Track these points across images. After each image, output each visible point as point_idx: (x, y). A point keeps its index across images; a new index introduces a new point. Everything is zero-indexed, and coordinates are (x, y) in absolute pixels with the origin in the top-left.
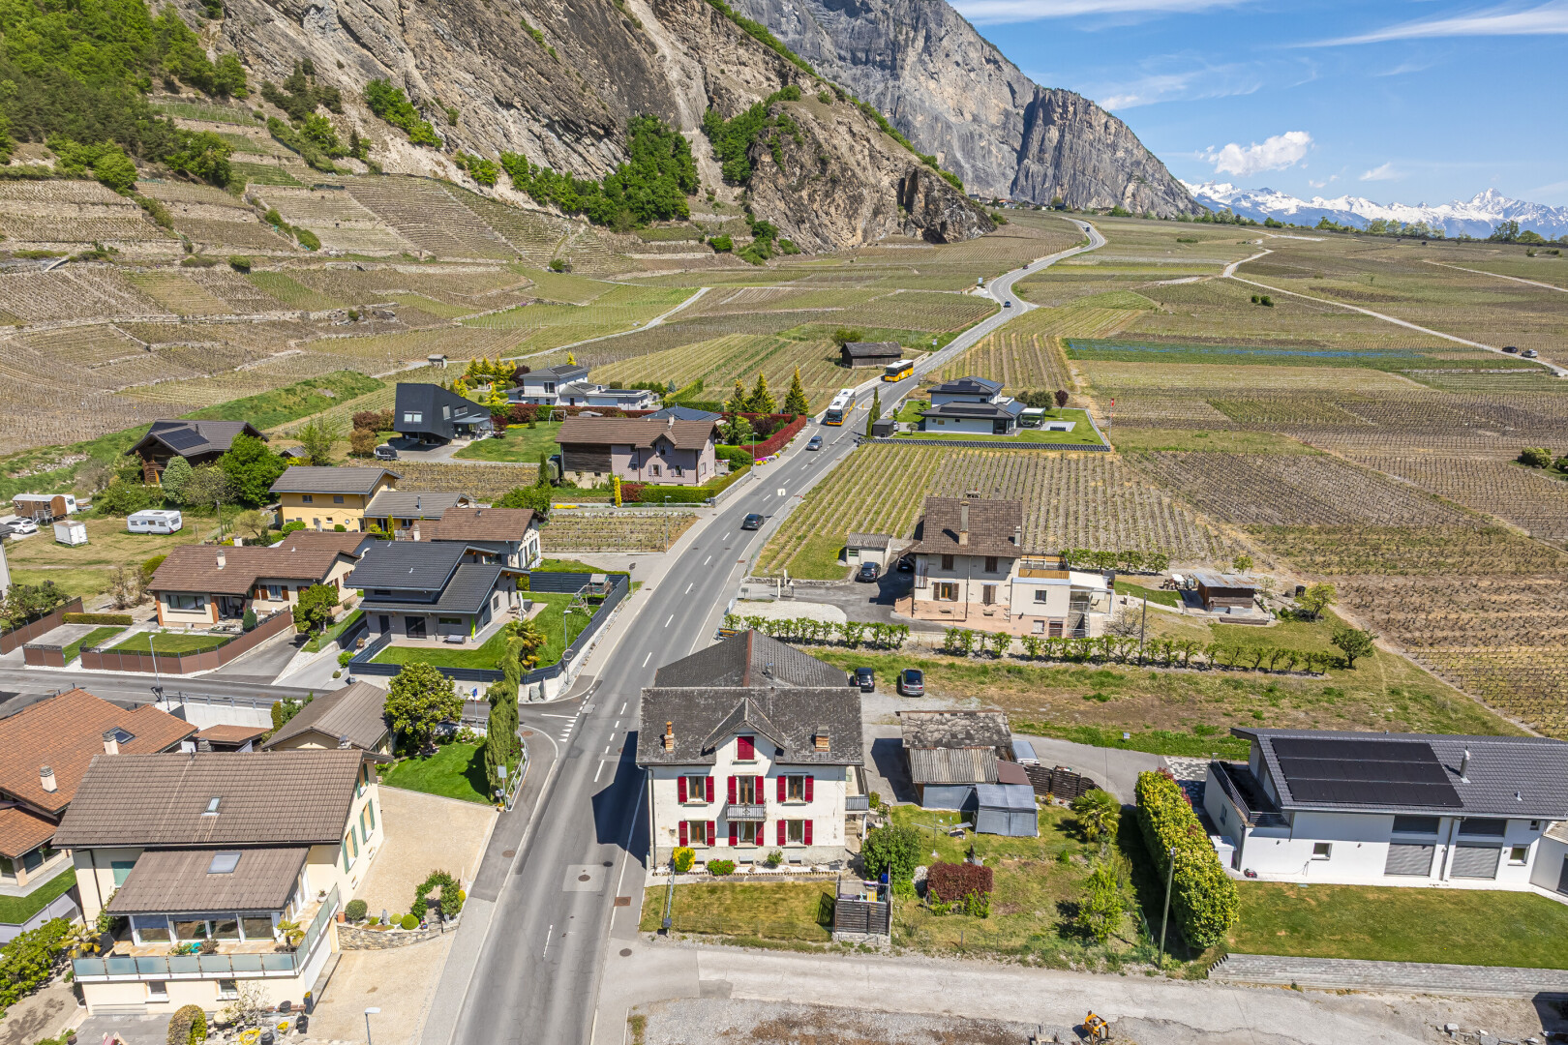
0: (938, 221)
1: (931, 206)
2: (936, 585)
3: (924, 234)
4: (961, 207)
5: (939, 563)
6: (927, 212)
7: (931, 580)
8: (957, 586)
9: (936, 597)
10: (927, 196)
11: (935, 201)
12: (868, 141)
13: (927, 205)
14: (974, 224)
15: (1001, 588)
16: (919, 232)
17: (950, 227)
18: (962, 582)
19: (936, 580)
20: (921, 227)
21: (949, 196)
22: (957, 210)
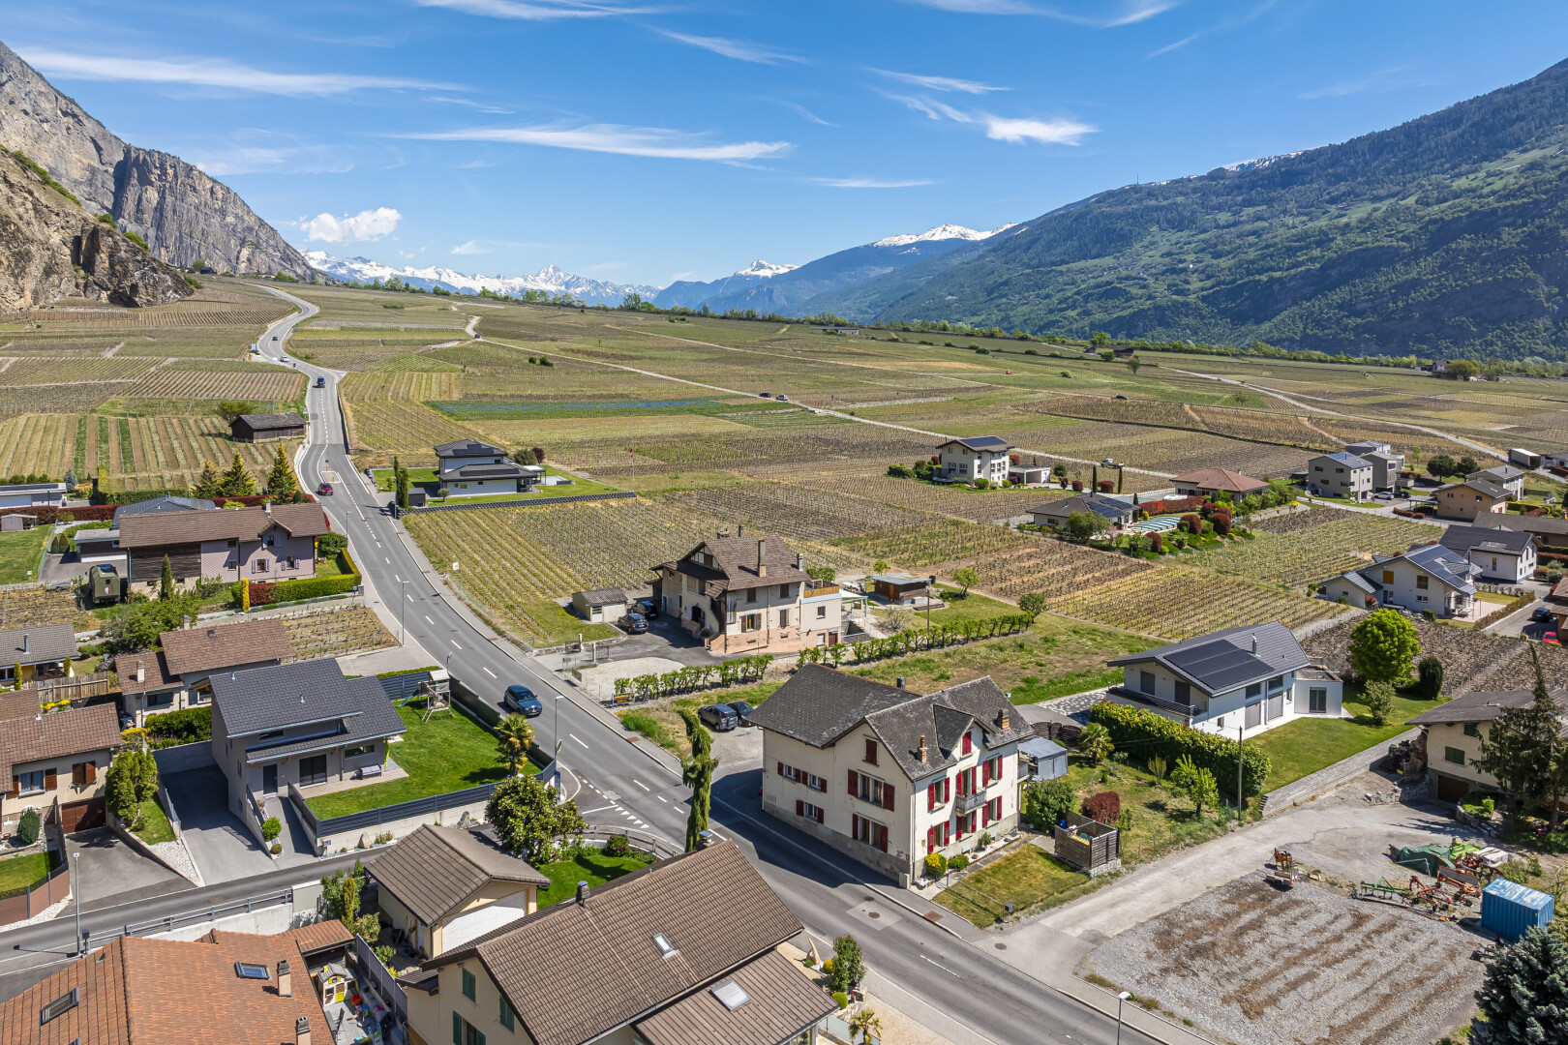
0: (127, 283)
1: (118, 267)
2: (743, 618)
3: (110, 298)
4: (154, 270)
5: (745, 598)
6: (113, 273)
7: (739, 614)
8: (759, 615)
9: (743, 630)
10: (111, 256)
11: (122, 262)
12: (31, 193)
13: (112, 266)
14: (169, 287)
15: (792, 609)
16: (104, 295)
17: (142, 290)
18: (763, 611)
19: (742, 614)
20: (107, 289)
21: (139, 258)
22: (150, 273)
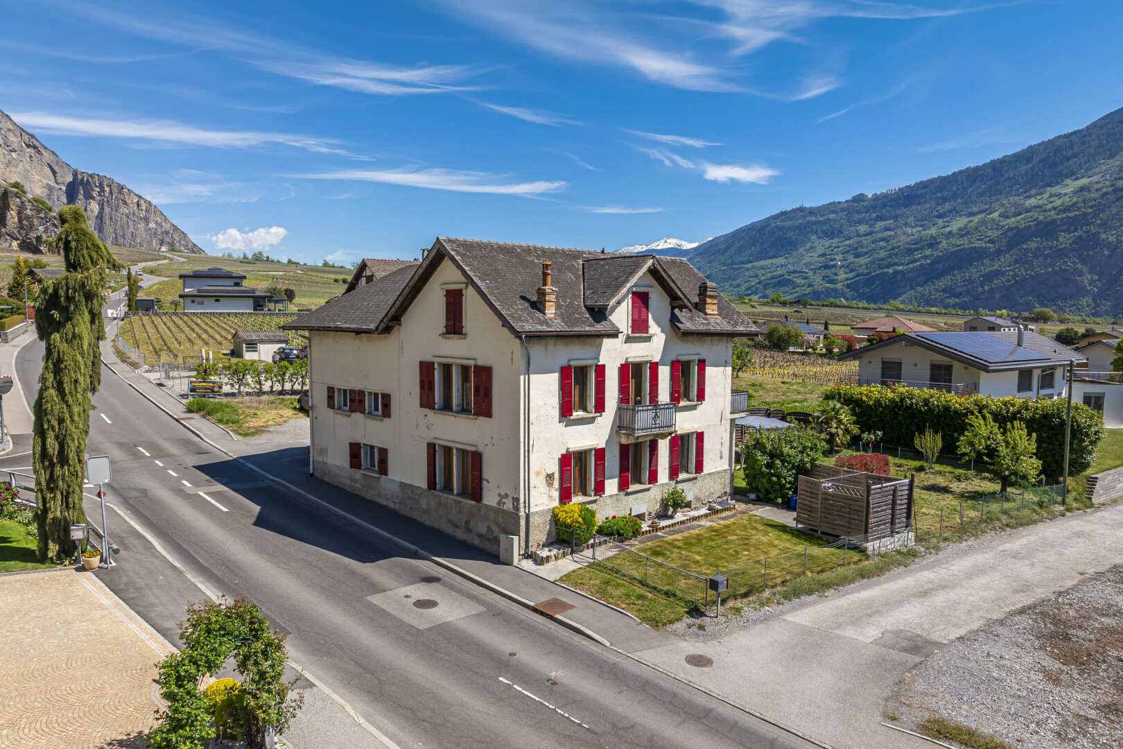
4: (55, 226)
10: (19, 213)
16: (15, 244)
21: (42, 215)
22: (52, 228)
